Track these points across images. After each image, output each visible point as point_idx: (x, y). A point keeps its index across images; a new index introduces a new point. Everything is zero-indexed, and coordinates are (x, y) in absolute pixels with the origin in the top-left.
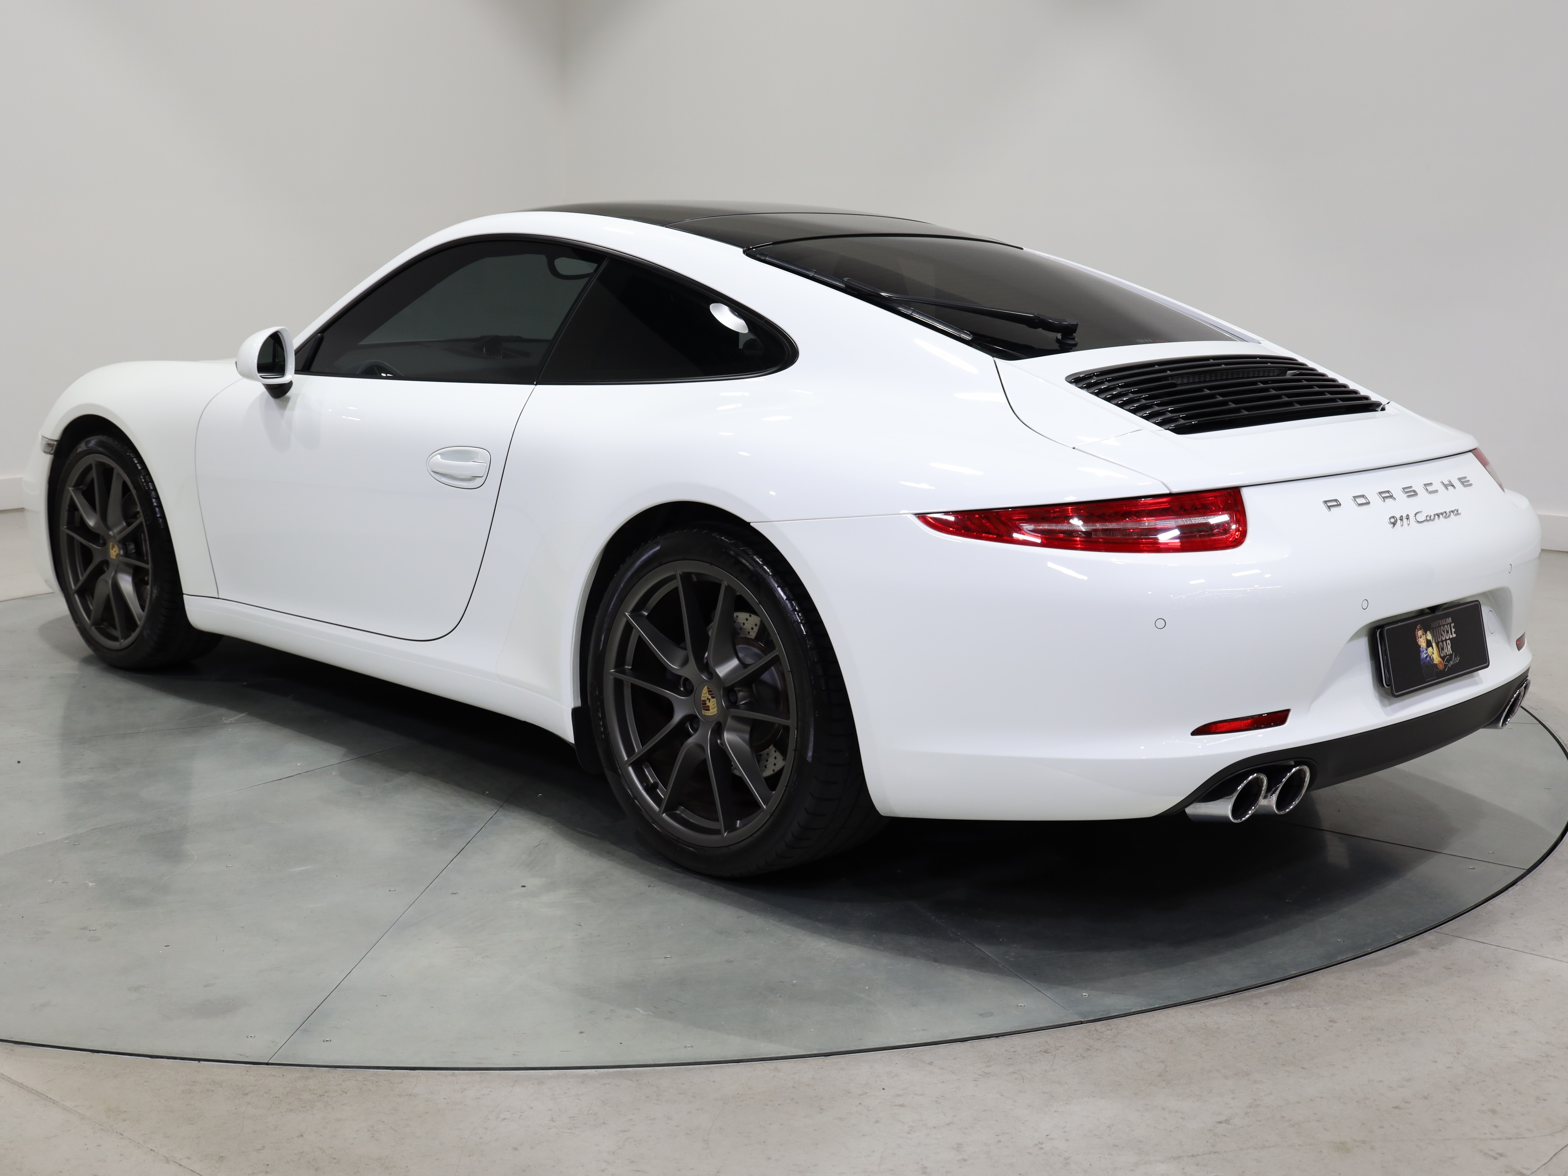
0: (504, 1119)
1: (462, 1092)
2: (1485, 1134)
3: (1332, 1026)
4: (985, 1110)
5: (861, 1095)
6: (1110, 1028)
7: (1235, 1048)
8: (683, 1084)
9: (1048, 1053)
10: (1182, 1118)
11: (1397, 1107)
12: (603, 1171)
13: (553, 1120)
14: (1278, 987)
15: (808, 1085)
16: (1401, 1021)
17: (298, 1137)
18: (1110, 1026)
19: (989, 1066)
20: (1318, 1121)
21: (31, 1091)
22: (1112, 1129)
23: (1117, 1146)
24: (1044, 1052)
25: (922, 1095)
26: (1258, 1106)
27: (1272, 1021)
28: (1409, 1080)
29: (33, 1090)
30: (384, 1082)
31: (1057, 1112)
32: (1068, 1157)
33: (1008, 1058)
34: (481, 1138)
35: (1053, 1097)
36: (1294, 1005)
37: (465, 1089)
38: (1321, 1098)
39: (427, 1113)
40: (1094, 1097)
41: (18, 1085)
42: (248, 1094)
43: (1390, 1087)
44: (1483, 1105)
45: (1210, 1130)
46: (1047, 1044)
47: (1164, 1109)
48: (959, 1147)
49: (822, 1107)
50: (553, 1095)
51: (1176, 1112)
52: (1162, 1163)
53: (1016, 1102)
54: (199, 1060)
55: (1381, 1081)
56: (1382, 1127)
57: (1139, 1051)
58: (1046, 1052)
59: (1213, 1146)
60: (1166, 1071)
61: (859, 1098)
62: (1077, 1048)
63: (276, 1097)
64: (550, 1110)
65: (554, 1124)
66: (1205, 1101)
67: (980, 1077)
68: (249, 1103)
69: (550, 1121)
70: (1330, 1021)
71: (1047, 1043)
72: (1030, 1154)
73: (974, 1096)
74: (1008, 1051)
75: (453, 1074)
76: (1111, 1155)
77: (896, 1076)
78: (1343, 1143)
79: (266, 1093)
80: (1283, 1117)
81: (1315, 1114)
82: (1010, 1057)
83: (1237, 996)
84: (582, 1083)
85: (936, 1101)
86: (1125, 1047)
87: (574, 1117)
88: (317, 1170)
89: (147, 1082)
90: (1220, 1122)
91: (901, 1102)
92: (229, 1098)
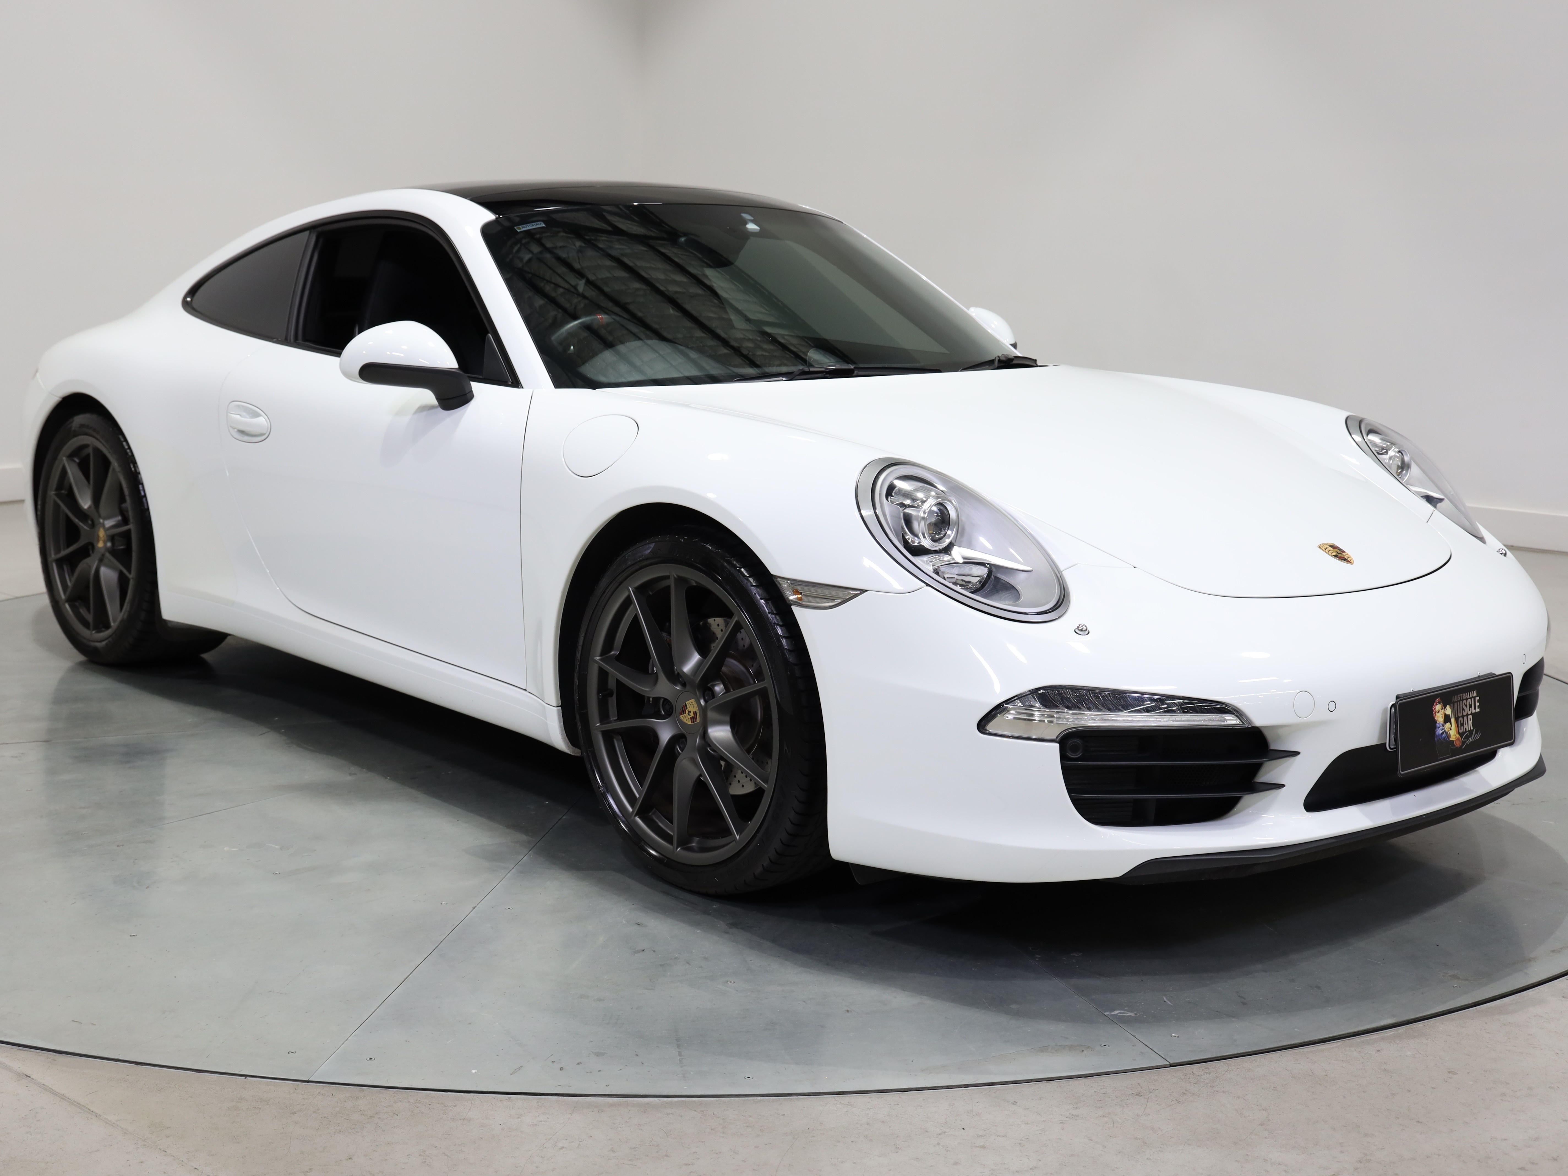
0: (562, 1148)
1: (518, 1118)
3: (1451, 1078)
4: (1072, 1155)
5: (940, 1134)
6: (1208, 1071)
7: (1344, 1097)
8: (750, 1116)
9: (1141, 1096)
10: (1285, 1171)
11: (1522, 1169)
13: (613, 1151)
14: (1392, 1033)
15: (883, 1122)
16: (1527, 1074)
17: (347, 1160)
19: (1076, 1108)
21: (72, 1103)
24: (1137, 1095)
25: (1005, 1136)
26: (1369, 1161)
27: (1385, 1070)
28: (1536, 1139)
29: (75, 1102)
30: (437, 1104)
31: (1150, 1159)
33: (1098, 1100)
34: (537, 1167)
35: (1146, 1143)
36: (1409, 1053)
37: (521, 1116)
38: (1439, 1155)
39: (482, 1138)
40: (1190, 1145)
41: (59, 1097)
42: (295, 1113)
43: (1515, 1146)
46: (1139, 1087)
47: (1265, 1160)
49: (898, 1146)
51: (1279, 1164)
53: (1105, 1147)
54: (246, 1076)
55: (1505, 1139)
57: (1239, 1098)
58: (1138, 1095)
60: (1269, 1120)
61: (937, 1137)
62: (1173, 1092)
63: (325, 1117)
64: (609, 1139)
65: (614, 1155)
66: (1311, 1154)
67: (1067, 1119)
68: (296, 1123)
69: (609, 1151)
70: (1449, 1072)
71: (1140, 1085)
73: (1060, 1139)
74: (1098, 1093)
75: (509, 1099)
77: (977, 1115)
79: (314, 1112)
82: (1100, 1099)
83: (1347, 1042)
85: (1020, 1144)
86: (1224, 1092)
87: (635, 1148)
89: (192, 1097)
91: (982, 1144)
92: (276, 1116)
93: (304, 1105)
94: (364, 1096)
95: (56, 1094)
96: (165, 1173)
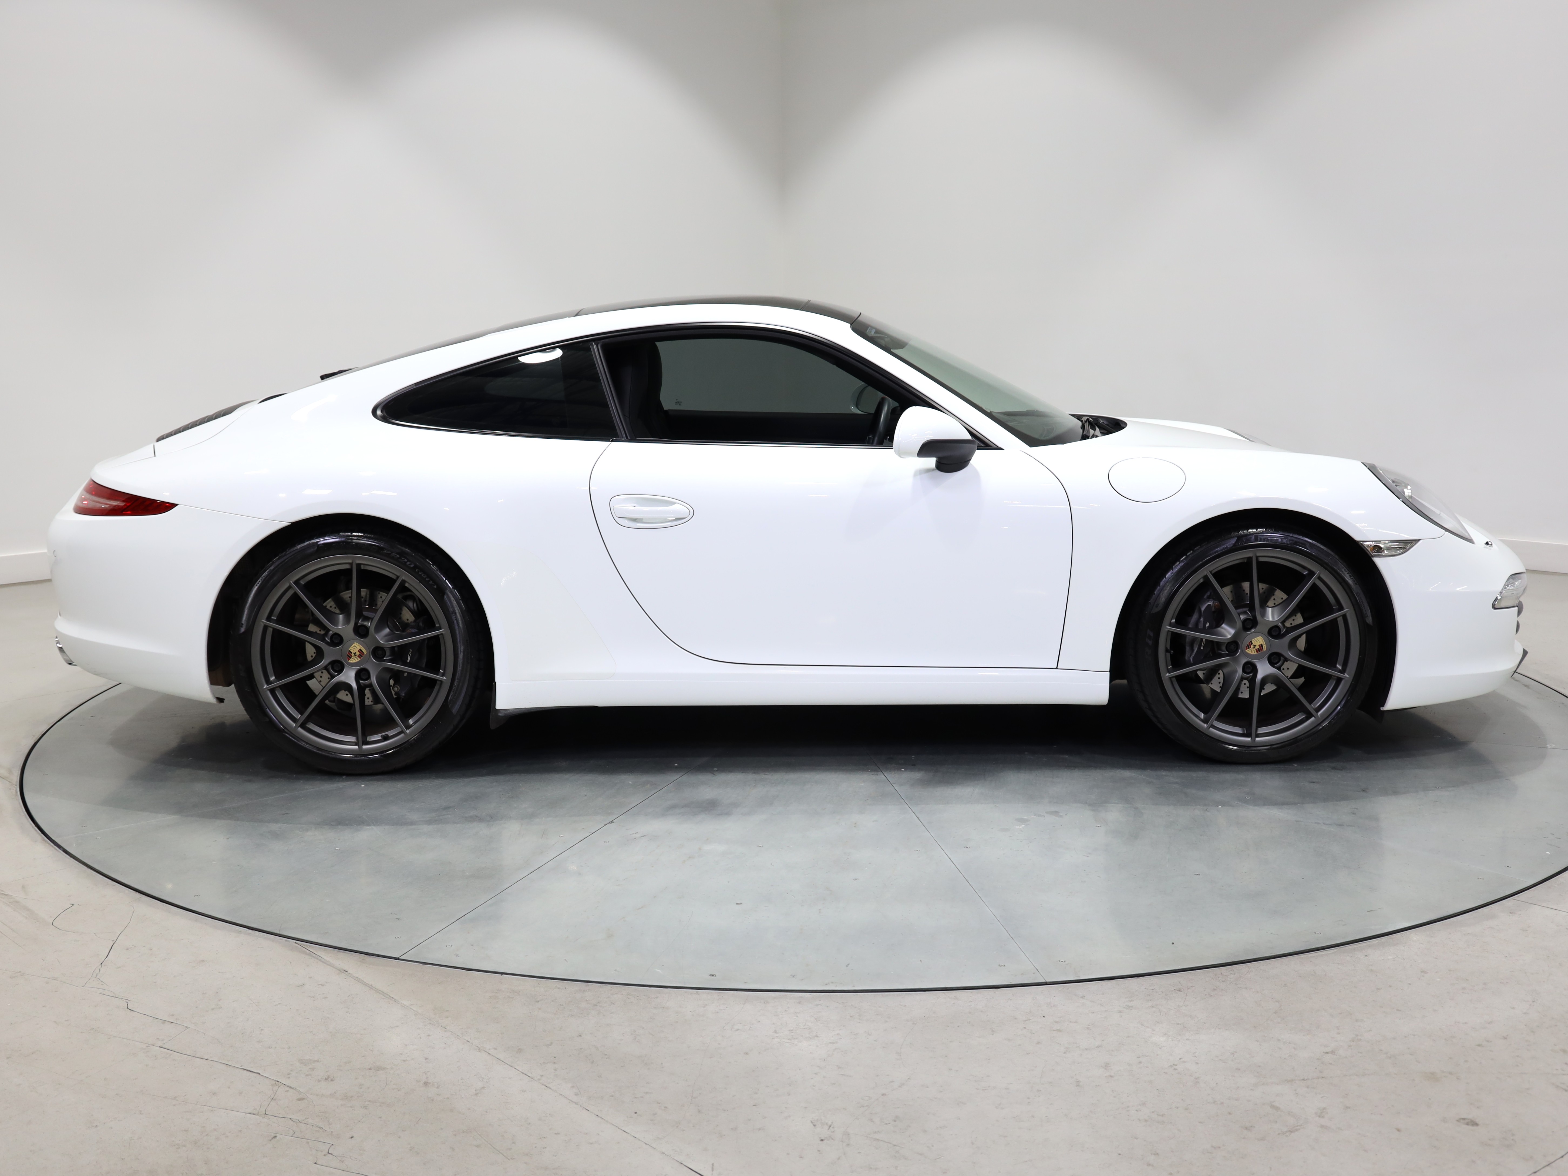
0: (737, 1030)
1: (704, 1007)
2: (1557, 1070)
3: (1423, 976)
4: (1128, 1037)
5: (1026, 1021)
6: (1233, 972)
7: (1340, 992)
8: (880, 1007)
10: (1294, 1048)
11: (1479, 1045)
12: (816, 1074)
13: (776, 1032)
15: (982, 1011)
16: (1483, 973)
17: (578, 1037)
18: (1234, 971)
19: (1131, 1001)
20: (1411, 1054)
21: (378, 991)
22: (1235, 1056)
23: (1239, 1069)
24: (1178, 991)
25: (1076, 1022)
26: (1359, 1040)
27: (1371, 970)
28: (1490, 1023)
31: (1189, 1040)
32: (1198, 1077)
33: (1148, 995)
34: (719, 1044)
35: (1185, 1027)
36: (1390, 957)
37: (706, 1005)
38: (1414, 1035)
39: (677, 1022)
40: (1220, 1028)
41: (369, 987)
42: (539, 1002)
43: (1473, 1028)
44: (1555, 1045)
45: (1318, 1059)
47: (1279, 1040)
48: (1106, 1066)
49: (994, 1030)
50: (776, 1012)
51: (1290, 1043)
52: (1278, 1084)
53: (1154, 1031)
54: (502, 973)
55: (1466, 1023)
56: (1466, 1061)
57: (1258, 992)
58: (1179, 990)
59: (1321, 1072)
60: (1281, 1009)
61: (1024, 1023)
62: (1206, 988)
63: (561, 1005)
64: (773, 1024)
65: (777, 1035)
66: (1314, 1035)
67: (1124, 1009)
68: (540, 1009)
69: (774, 1032)
70: (1422, 972)
71: (1180, 983)
72: (1166, 1073)
73: (1119, 1024)
74: (1148, 989)
75: (697, 992)
76: (1234, 1076)
77: (1054, 1006)
78: (1433, 1074)
79: (553, 1001)
80: (1381, 1050)
81: (1409, 1049)
83: (1341, 949)
84: (799, 1003)
85: (1088, 1028)
86: (1246, 988)
87: (793, 1030)
88: (592, 1062)
89: (463, 988)
90: (1327, 1053)
91: (1058, 1028)
92: (524, 1004)
93: (545, 995)
94: (589, 990)
95: (366, 984)
96: (445, 1044)
